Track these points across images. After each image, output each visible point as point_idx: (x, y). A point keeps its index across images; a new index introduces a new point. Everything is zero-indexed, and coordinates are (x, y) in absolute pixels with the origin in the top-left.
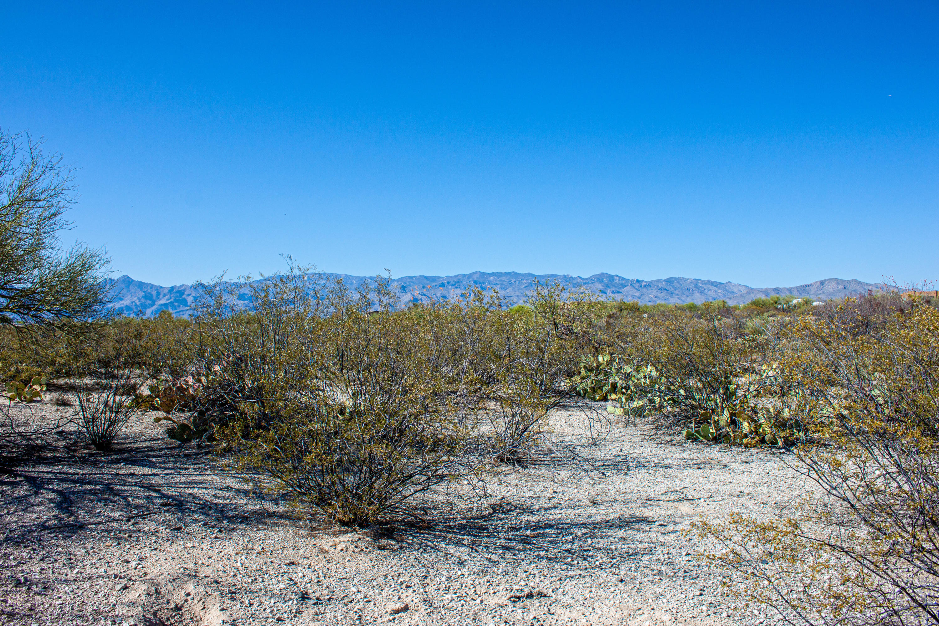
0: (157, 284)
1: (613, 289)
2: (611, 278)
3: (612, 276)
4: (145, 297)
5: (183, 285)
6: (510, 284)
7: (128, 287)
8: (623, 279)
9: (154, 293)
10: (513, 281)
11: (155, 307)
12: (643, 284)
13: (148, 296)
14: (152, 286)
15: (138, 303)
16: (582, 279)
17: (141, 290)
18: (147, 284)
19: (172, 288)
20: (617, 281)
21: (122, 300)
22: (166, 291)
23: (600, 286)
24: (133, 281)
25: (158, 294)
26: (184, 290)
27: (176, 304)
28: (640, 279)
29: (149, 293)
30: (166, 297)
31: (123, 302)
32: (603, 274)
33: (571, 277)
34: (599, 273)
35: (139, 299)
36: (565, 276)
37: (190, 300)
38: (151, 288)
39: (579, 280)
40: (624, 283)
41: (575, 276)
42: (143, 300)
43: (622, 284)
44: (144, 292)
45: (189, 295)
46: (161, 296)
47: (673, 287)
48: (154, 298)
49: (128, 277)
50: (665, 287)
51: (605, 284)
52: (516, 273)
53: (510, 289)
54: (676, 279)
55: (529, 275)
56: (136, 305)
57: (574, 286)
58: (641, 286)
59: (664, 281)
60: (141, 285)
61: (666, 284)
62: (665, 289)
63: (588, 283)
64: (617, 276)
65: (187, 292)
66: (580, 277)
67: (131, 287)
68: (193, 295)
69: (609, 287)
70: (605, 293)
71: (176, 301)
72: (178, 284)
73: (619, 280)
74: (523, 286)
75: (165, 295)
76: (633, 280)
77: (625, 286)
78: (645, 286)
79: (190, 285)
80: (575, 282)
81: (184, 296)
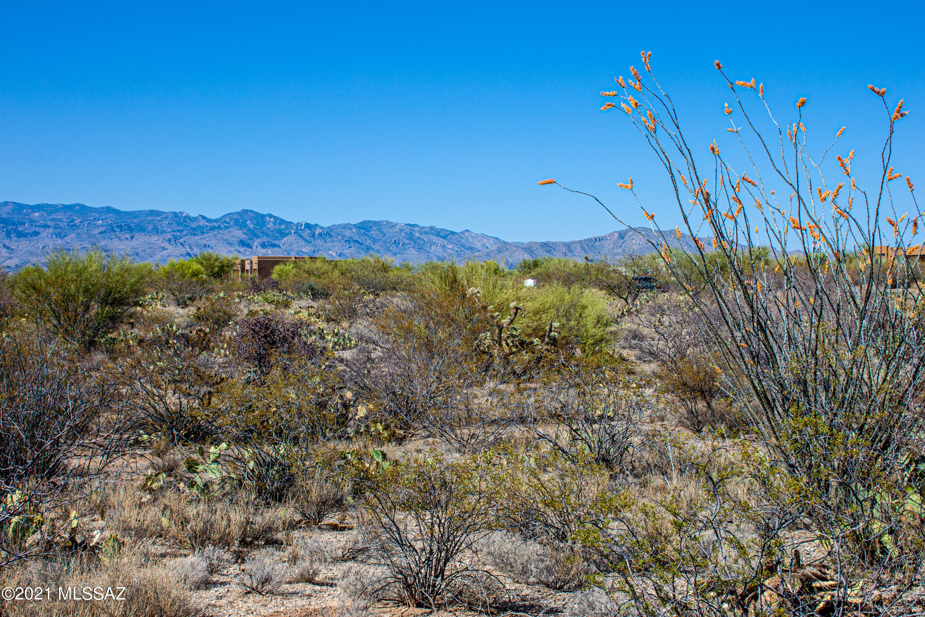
1: (265, 239)
2: (260, 219)
3: (263, 216)
6: (73, 227)
8: (282, 221)
10: (77, 222)
12: (318, 231)
16: (209, 220)
20: (271, 225)
28: (313, 223)
32: (245, 211)
33: (188, 217)
34: (238, 209)
36: (175, 214)
39: (202, 222)
41: (194, 214)
43: (279, 231)
47: (370, 237)
50: (356, 238)
51: (249, 229)
52: (83, 207)
53: (73, 235)
54: (375, 223)
55: (109, 210)
57: (194, 232)
58: (313, 236)
59: (355, 226)
61: (359, 233)
62: (357, 241)
63: (219, 227)
64: (270, 216)
66: (204, 217)
69: (258, 237)
70: (249, 246)
73: (275, 223)
74: (96, 231)
76: (299, 225)
77: (286, 235)
78: (320, 234)
80: (194, 225)
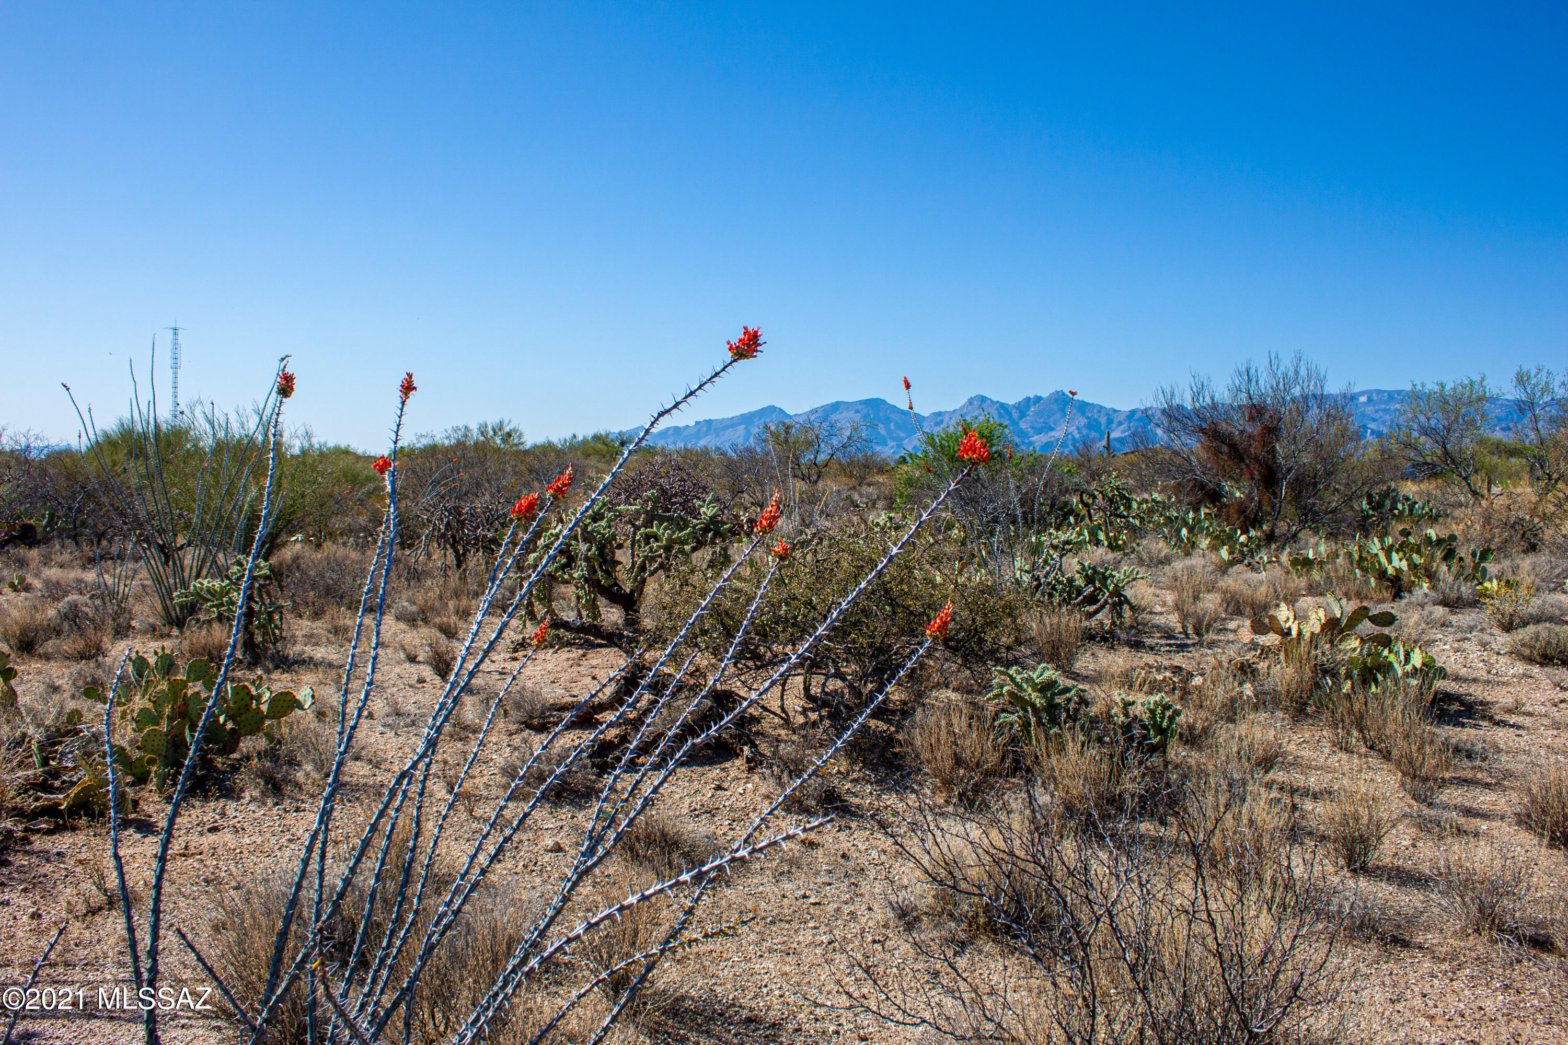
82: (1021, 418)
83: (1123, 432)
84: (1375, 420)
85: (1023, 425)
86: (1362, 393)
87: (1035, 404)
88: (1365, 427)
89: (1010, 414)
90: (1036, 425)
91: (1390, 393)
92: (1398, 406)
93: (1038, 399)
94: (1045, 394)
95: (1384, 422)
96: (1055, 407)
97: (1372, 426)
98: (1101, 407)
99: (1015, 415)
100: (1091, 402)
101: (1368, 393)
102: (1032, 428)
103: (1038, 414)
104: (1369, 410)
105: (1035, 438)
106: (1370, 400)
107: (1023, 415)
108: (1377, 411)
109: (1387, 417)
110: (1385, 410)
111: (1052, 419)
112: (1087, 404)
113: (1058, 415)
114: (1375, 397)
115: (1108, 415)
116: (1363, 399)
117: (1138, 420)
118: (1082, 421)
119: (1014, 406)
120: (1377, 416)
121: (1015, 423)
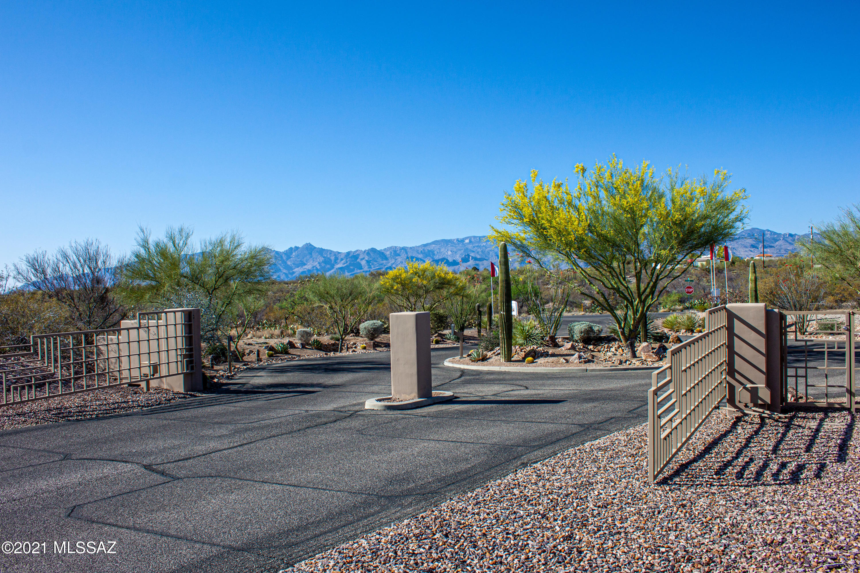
0: (335, 251)
4: (325, 262)
5: (357, 251)
7: (311, 254)
9: (333, 258)
11: (333, 271)
13: (327, 261)
14: (331, 252)
15: (319, 267)
17: (322, 255)
18: (327, 251)
19: (348, 253)
21: (305, 264)
22: (343, 256)
23: (750, 241)
24: (315, 248)
25: (336, 259)
26: (359, 255)
27: (352, 267)
29: (329, 258)
30: (343, 262)
31: (305, 267)
35: (319, 263)
37: (363, 263)
38: (330, 254)
40: (776, 237)
42: (323, 265)
44: (324, 257)
45: (362, 259)
46: (339, 261)
48: (333, 262)
49: (311, 245)
56: (317, 269)
60: (321, 251)
65: (361, 257)
67: (313, 254)
68: (367, 259)
71: (351, 264)
72: (353, 250)
75: (342, 260)
79: (363, 250)
81: (358, 260)
82: (287, 259)
83: (344, 264)
84: (473, 252)
85: (289, 263)
86: (467, 238)
87: (295, 251)
88: (469, 256)
89: (282, 257)
90: (296, 263)
91: (480, 237)
92: (484, 244)
93: (297, 248)
94: (300, 245)
95: (478, 253)
96: (306, 252)
97: (472, 254)
98: (331, 251)
99: (285, 258)
100: (326, 249)
101: (469, 238)
102: (294, 264)
103: (297, 256)
104: (470, 246)
105: (296, 270)
106: (470, 242)
107: (289, 257)
108: (474, 247)
109: (479, 250)
110: (478, 246)
111: (305, 259)
112: (324, 250)
113: (308, 257)
114: (473, 240)
115: (335, 255)
116: (467, 241)
117: (351, 257)
118: (322, 259)
119: (283, 253)
120: (474, 249)
121: (284, 262)
